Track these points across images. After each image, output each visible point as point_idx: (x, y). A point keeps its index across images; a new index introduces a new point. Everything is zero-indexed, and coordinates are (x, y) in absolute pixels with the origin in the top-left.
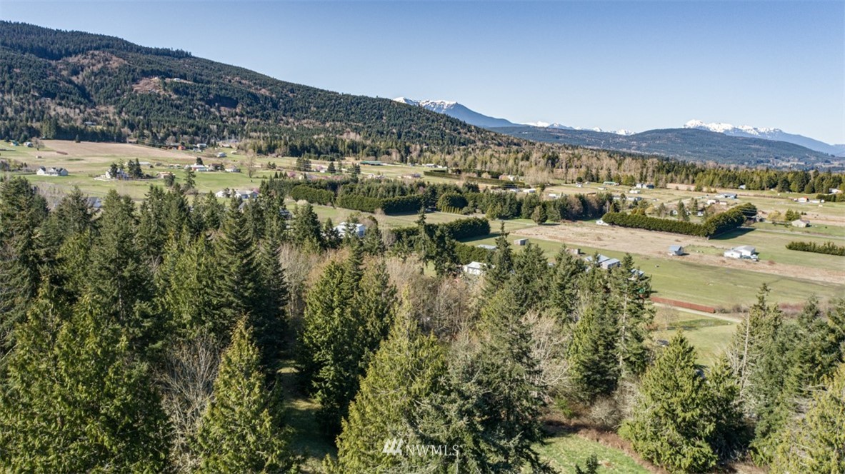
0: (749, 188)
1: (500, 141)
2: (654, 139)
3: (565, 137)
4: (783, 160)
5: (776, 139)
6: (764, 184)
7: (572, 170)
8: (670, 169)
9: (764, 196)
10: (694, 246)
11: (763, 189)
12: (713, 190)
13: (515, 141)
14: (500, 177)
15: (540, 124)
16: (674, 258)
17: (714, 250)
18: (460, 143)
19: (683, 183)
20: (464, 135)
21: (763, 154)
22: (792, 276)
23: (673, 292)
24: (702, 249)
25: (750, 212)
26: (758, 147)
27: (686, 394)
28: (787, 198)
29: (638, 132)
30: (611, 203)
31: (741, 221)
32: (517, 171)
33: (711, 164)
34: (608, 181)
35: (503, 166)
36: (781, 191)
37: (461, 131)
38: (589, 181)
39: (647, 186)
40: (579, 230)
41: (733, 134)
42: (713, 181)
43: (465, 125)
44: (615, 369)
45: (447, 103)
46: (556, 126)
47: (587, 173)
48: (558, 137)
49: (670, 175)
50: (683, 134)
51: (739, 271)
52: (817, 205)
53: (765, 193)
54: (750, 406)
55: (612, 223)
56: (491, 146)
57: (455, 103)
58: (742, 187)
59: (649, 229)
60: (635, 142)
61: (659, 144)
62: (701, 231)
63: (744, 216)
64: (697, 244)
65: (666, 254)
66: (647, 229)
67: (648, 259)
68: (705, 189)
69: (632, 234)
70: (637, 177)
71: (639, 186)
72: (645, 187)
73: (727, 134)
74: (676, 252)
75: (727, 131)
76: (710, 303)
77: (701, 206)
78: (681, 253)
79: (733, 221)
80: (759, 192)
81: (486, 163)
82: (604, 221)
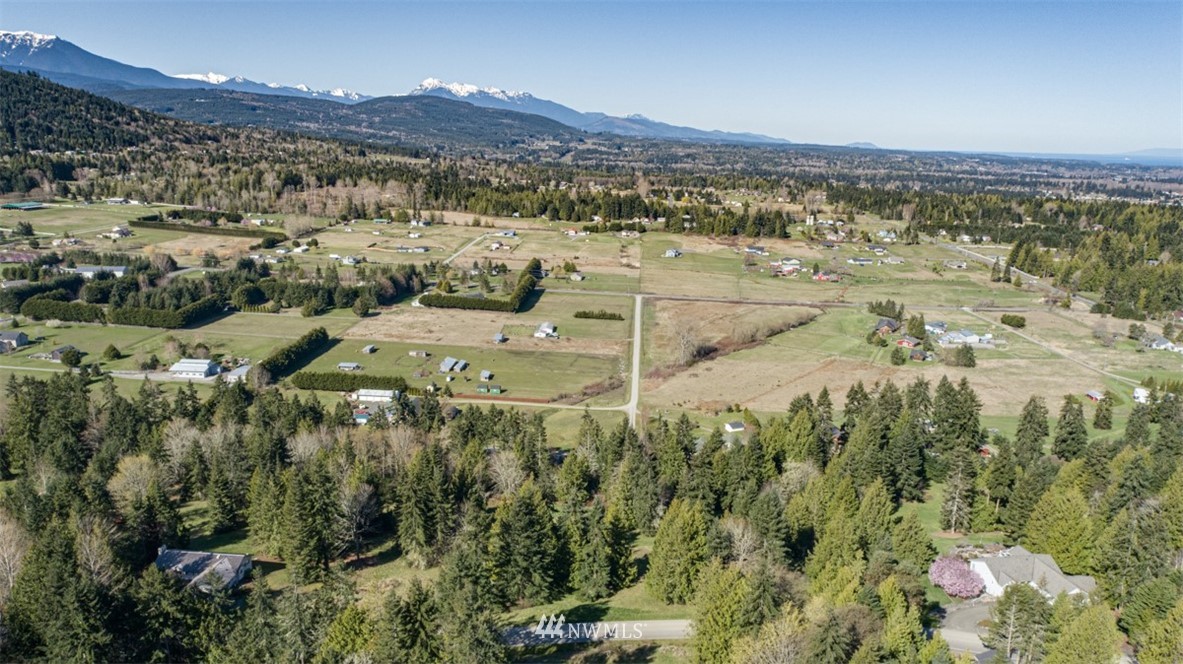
2: (389, 111)
15: (214, 79)
20: (126, 127)
21: (517, 131)
26: (510, 121)
37: (120, 119)
41: (479, 102)
50: (423, 104)
61: (395, 118)
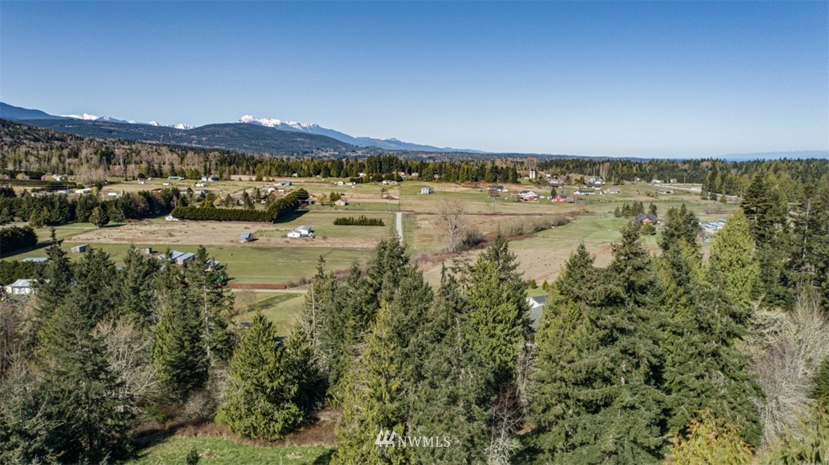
0: (300, 176)
1: (37, 136)
2: (214, 133)
3: (118, 132)
4: (323, 151)
5: (315, 133)
6: (311, 172)
7: (132, 167)
8: (231, 163)
9: (312, 182)
10: (261, 231)
11: (311, 176)
12: (271, 179)
13: (57, 135)
14: (42, 178)
15: (86, 117)
16: (245, 245)
17: (278, 232)
19: (244, 174)
21: (307, 145)
22: (341, 246)
23: (249, 276)
24: (269, 233)
25: (303, 196)
26: (302, 139)
27: (271, 365)
28: (329, 182)
29: (197, 126)
30: (178, 198)
31: (297, 205)
32: (64, 169)
33: (267, 155)
34: (173, 175)
35: (44, 165)
36: (324, 177)
38: (152, 177)
39: (213, 179)
40: (148, 228)
41: (281, 128)
42: (270, 171)
44: (204, 360)
46: (106, 119)
47: (149, 169)
48: (110, 132)
49: (232, 167)
50: (239, 128)
51: (301, 248)
52: (351, 187)
53: (313, 179)
54: (322, 361)
55: (182, 218)
56: (25, 141)
58: (294, 175)
59: (219, 220)
60: (195, 136)
61: (218, 138)
62: (266, 217)
63: (299, 201)
64: (264, 229)
65: (238, 241)
66: (217, 220)
67: (222, 249)
68: (264, 179)
69: (203, 226)
70: (202, 170)
71: (204, 179)
72: (210, 180)
73: (277, 129)
74: (246, 239)
75: (277, 125)
76: (282, 281)
77: (263, 194)
78: (251, 239)
79: (291, 205)
80: (308, 179)
81: (20, 162)
82: (174, 216)
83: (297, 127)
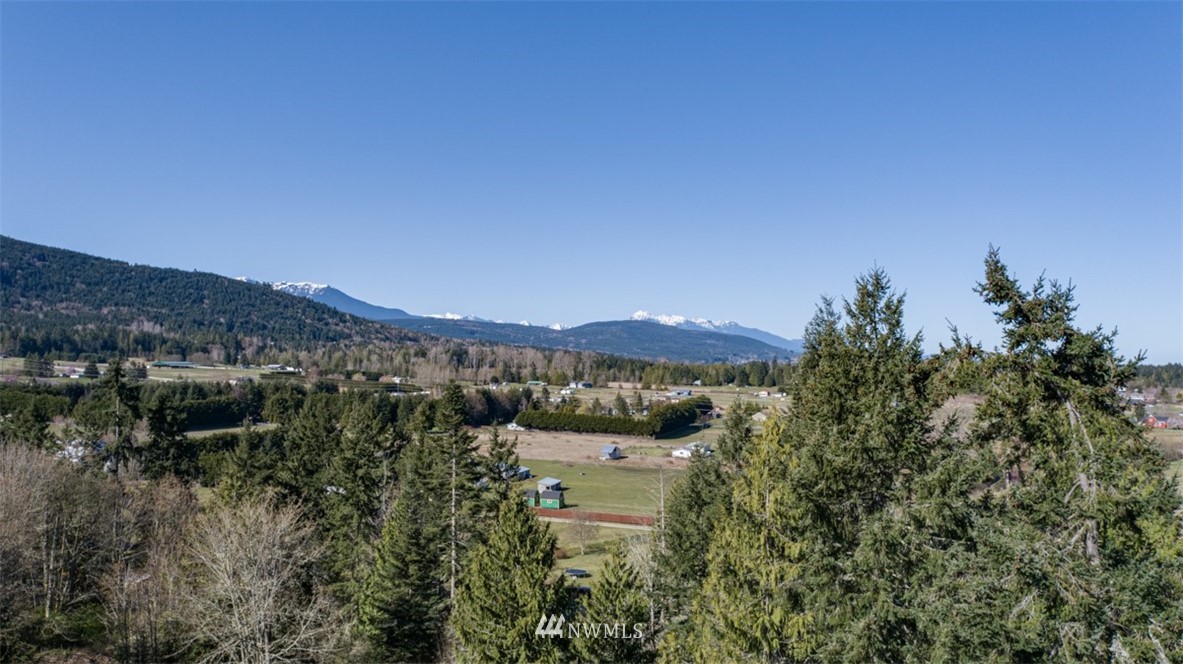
0: (704, 384)
1: (388, 335)
2: (597, 333)
3: (482, 332)
4: (742, 358)
5: (732, 332)
6: (721, 379)
7: (485, 369)
8: (610, 366)
9: (721, 392)
10: (635, 448)
11: (721, 385)
12: (663, 387)
13: (410, 335)
14: (380, 379)
15: (449, 316)
16: (606, 463)
17: (660, 450)
18: (327, 338)
19: (628, 381)
20: (334, 327)
21: (720, 350)
24: (645, 450)
25: (706, 406)
26: (714, 342)
28: (747, 393)
29: (575, 326)
30: (528, 401)
31: (693, 417)
32: (407, 371)
33: (662, 360)
34: (534, 380)
35: (387, 365)
36: (739, 386)
37: (330, 320)
38: (507, 380)
39: (584, 385)
41: (686, 327)
42: (663, 377)
43: (335, 313)
45: (315, 286)
46: (471, 319)
47: (505, 371)
48: (473, 333)
49: (612, 371)
50: (629, 327)
52: (779, 399)
53: (723, 388)
55: (529, 426)
56: (375, 341)
57: (326, 286)
58: (696, 382)
59: (578, 430)
60: (572, 338)
61: (601, 339)
62: (645, 429)
63: (698, 411)
64: (638, 445)
65: (597, 458)
66: (575, 431)
67: (571, 466)
68: (653, 387)
69: (556, 438)
70: (570, 373)
71: (573, 385)
72: (580, 386)
73: (679, 328)
74: (610, 454)
75: (680, 324)
77: (646, 403)
78: (616, 455)
79: (683, 415)
80: (716, 388)
81: (361, 361)
82: (519, 424)
83: (707, 326)
